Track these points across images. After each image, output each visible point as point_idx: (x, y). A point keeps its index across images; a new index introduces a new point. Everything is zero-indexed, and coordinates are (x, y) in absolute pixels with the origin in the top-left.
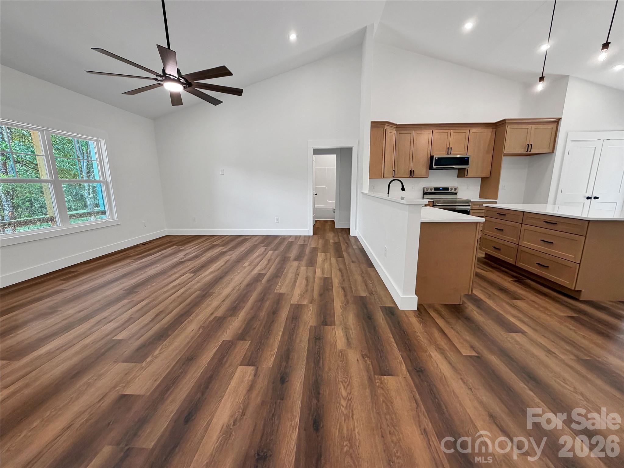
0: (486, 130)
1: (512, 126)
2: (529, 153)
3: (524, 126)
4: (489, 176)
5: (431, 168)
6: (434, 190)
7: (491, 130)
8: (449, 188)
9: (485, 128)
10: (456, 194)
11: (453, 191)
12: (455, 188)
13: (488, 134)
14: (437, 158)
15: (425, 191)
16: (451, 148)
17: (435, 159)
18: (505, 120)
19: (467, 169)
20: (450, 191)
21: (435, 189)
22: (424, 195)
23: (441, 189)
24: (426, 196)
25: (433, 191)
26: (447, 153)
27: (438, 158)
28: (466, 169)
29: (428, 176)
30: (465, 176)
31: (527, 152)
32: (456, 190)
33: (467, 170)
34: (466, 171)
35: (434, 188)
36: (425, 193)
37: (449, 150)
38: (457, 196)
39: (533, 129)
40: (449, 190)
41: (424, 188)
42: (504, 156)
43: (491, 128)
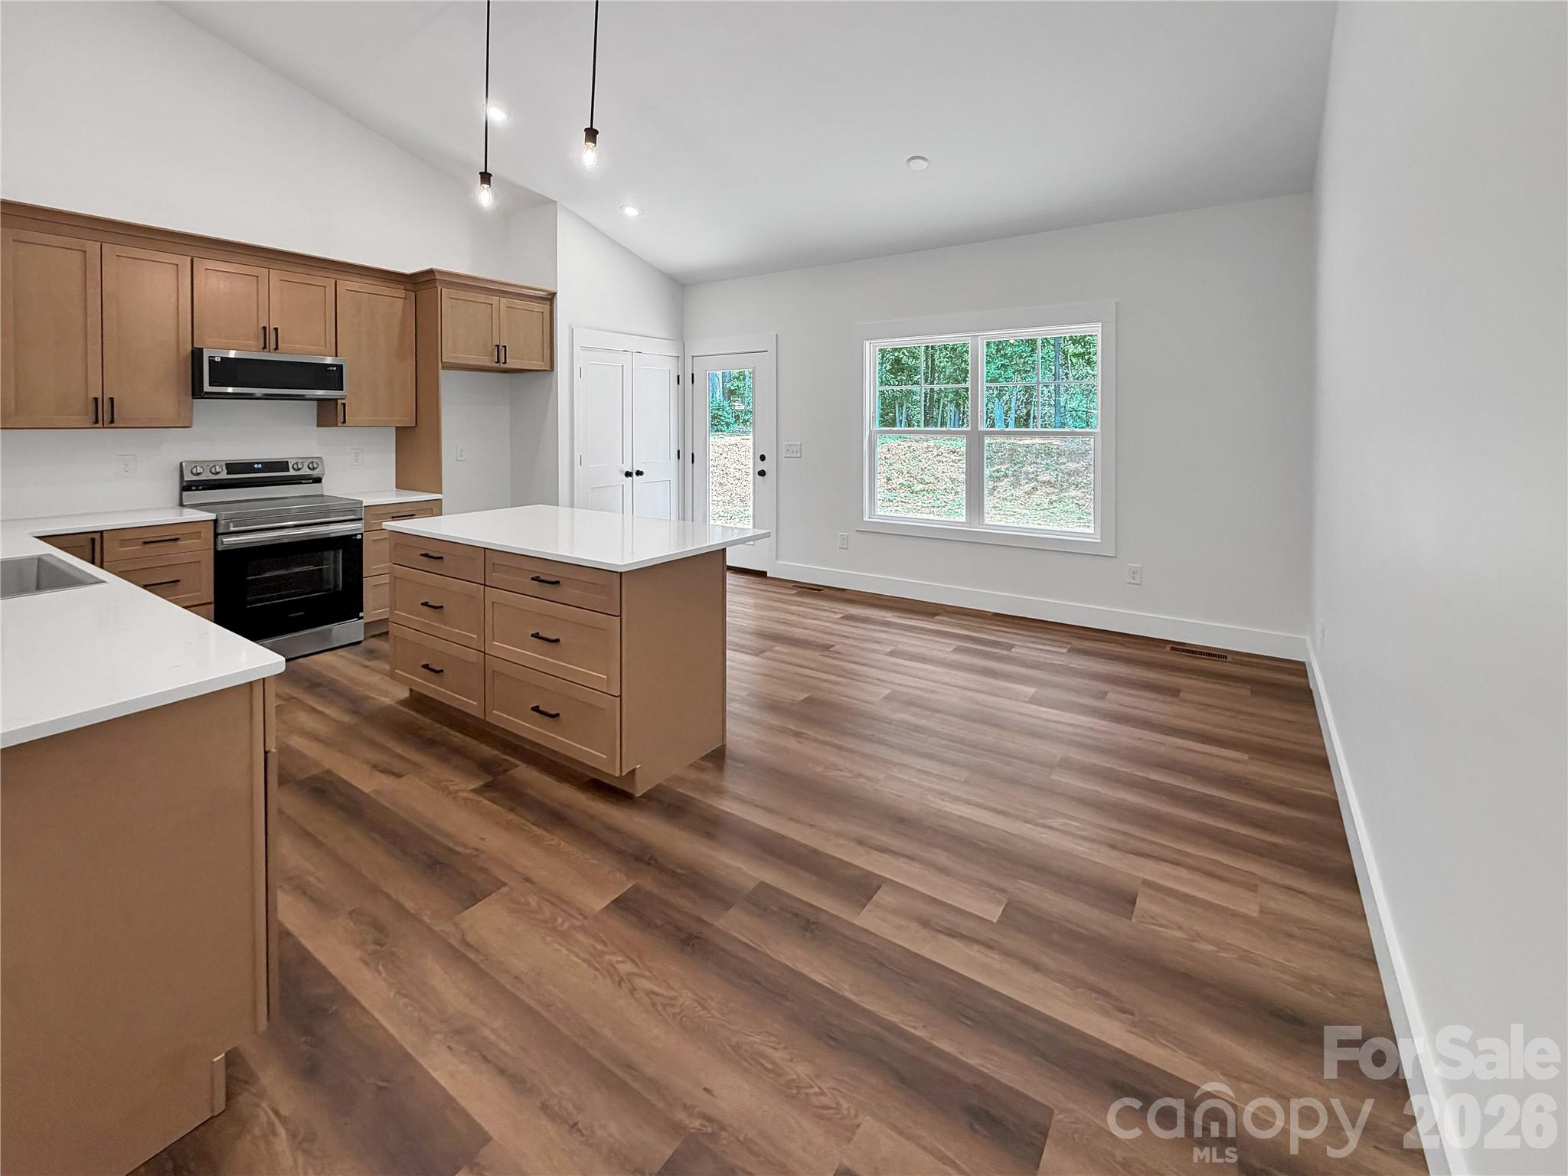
0: (386, 291)
1: (454, 293)
2: (502, 368)
3: (482, 297)
4: (414, 425)
5: (197, 392)
6: (228, 473)
7: (401, 293)
8: (289, 461)
9: (384, 284)
10: (318, 480)
11: (305, 471)
12: (312, 462)
13: (393, 304)
14: (218, 359)
15: (188, 477)
16: (276, 329)
17: (212, 361)
18: (431, 272)
19: (344, 401)
20: (292, 472)
21: (232, 467)
22: (184, 493)
23: (256, 466)
24: (191, 497)
25: (224, 475)
26: (262, 345)
27: (221, 358)
28: (340, 402)
29: (191, 420)
30: (339, 425)
31: (498, 364)
32: (314, 469)
33: (344, 404)
34: (340, 407)
35: (226, 464)
36: (187, 487)
37: (268, 336)
38: (322, 486)
39: (503, 307)
40: (288, 471)
41: (181, 464)
42: (444, 368)
43: (402, 287)
